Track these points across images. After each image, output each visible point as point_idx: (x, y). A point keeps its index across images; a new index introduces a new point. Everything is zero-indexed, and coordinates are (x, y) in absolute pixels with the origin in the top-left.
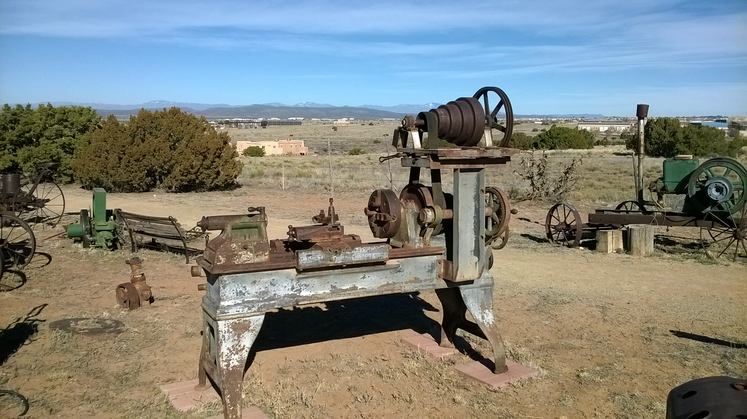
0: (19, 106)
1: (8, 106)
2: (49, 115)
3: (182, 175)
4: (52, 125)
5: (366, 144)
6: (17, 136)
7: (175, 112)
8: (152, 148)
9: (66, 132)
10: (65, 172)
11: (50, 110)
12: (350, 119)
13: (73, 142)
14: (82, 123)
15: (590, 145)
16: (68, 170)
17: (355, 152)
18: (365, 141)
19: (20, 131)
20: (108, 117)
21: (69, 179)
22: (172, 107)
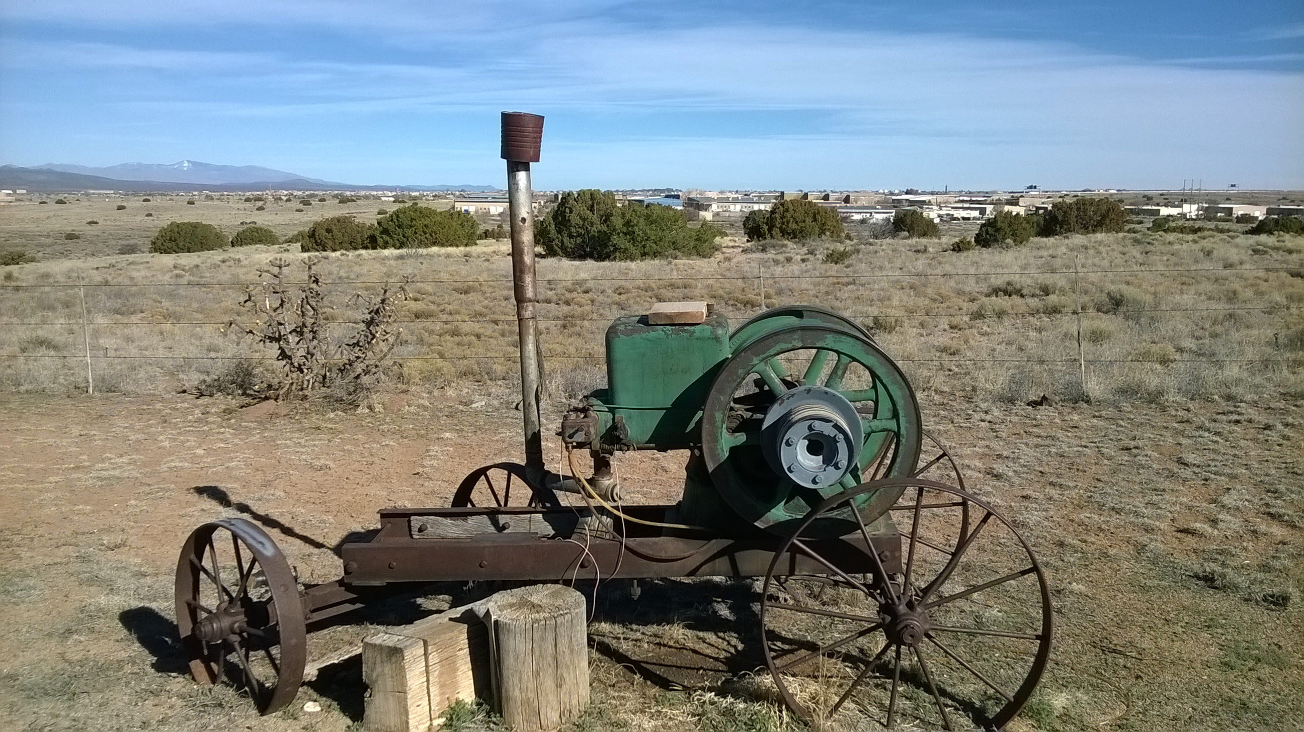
12: (18, 192)
15: (471, 239)
17: (13, 259)
18: (48, 236)
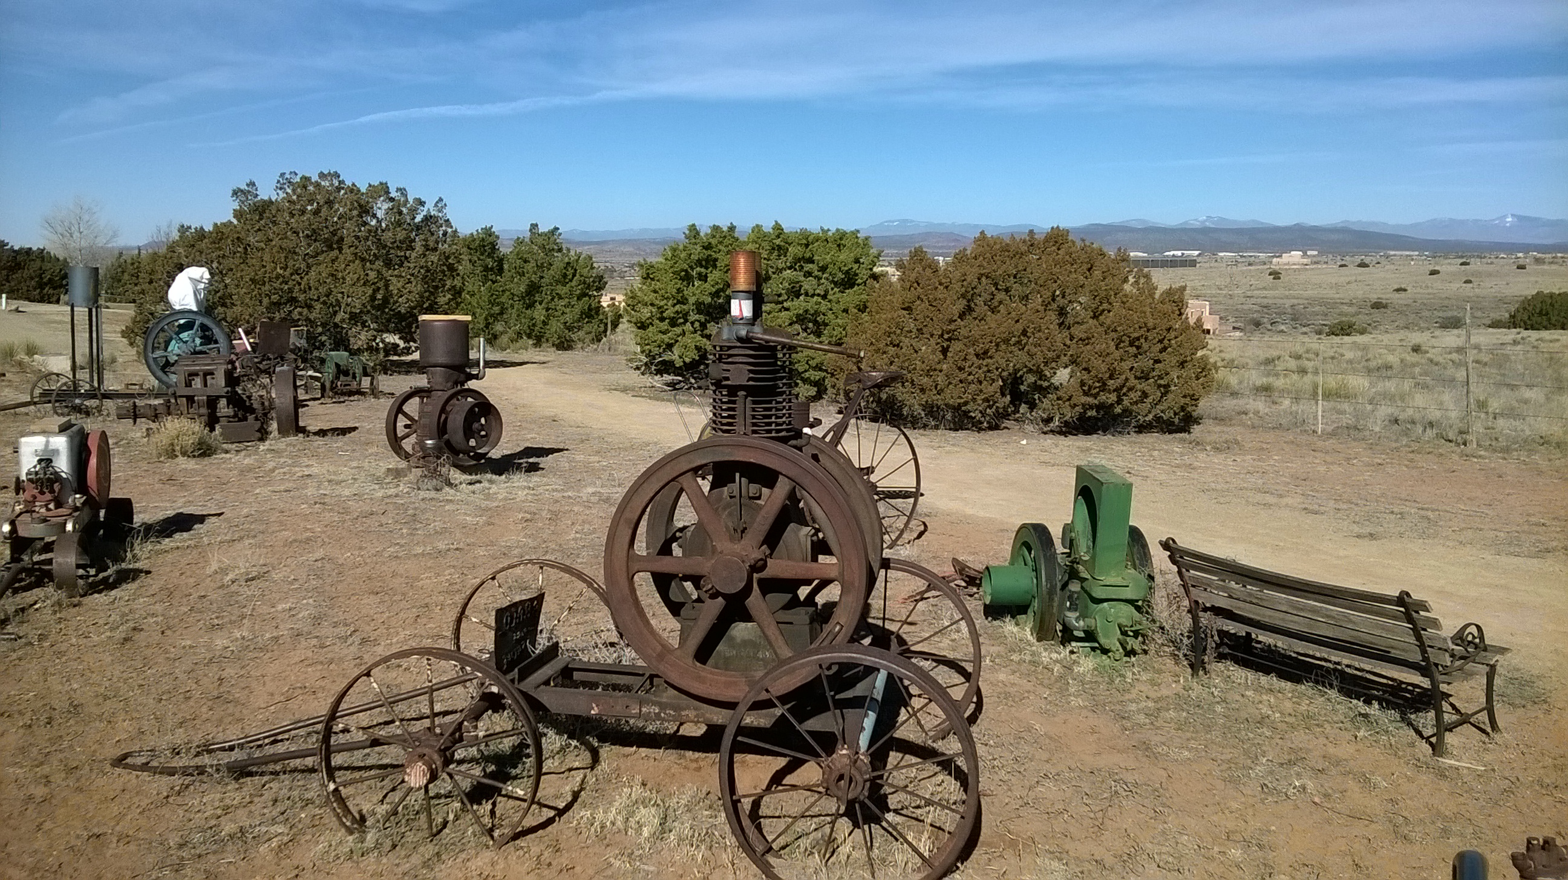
0: (716, 228)
1: (695, 229)
2: (773, 249)
3: (1086, 394)
4: (781, 271)
5: (1352, 310)
6: (710, 294)
7: (1057, 238)
8: (1020, 326)
9: (808, 285)
10: (807, 375)
11: (778, 237)
12: (1309, 253)
13: (823, 309)
14: (845, 266)
16: (811, 372)
17: (1342, 329)
18: (1351, 304)
19: (717, 283)
20: (910, 252)
21: (813, 391)
22: (1052, 228)
